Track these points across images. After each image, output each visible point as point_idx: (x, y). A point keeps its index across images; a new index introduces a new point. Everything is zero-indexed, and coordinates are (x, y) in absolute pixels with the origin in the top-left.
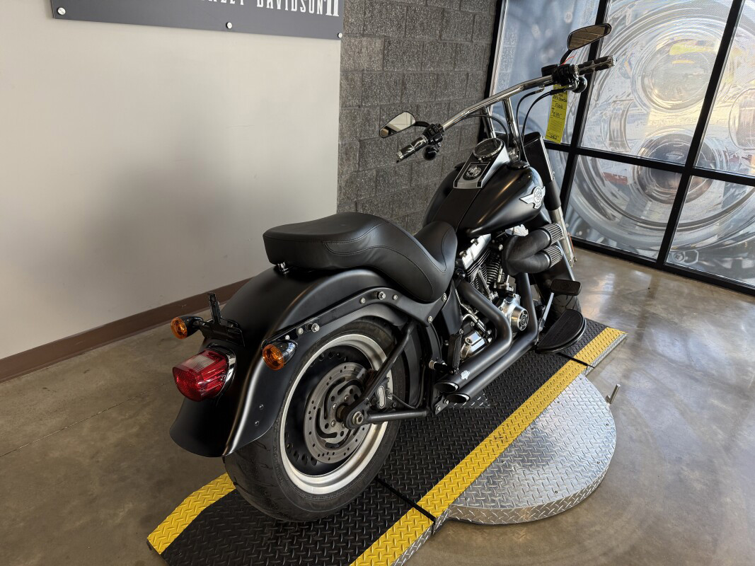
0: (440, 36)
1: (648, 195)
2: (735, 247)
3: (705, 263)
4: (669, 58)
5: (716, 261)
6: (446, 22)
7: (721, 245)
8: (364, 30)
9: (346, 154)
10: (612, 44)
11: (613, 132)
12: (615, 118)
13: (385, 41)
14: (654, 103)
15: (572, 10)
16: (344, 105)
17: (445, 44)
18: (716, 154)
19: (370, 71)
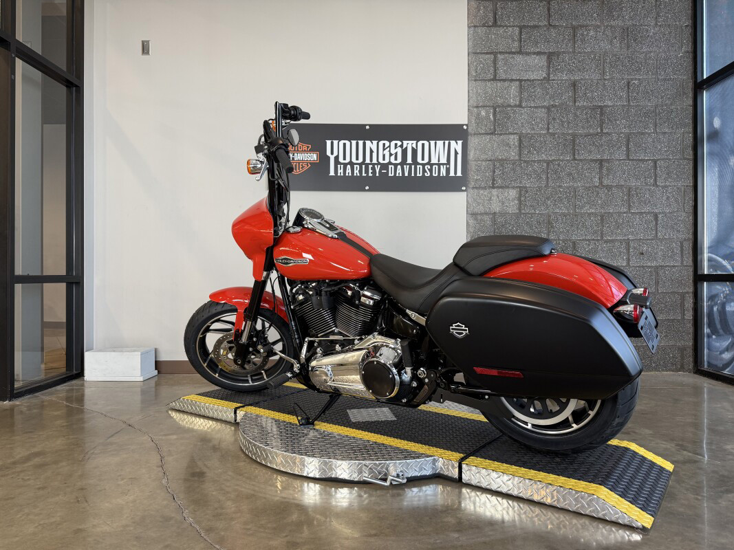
0: (601, 183)
6: (608, 169)
8: (493, 184)
13: (520, 191)
19: (503, 214)
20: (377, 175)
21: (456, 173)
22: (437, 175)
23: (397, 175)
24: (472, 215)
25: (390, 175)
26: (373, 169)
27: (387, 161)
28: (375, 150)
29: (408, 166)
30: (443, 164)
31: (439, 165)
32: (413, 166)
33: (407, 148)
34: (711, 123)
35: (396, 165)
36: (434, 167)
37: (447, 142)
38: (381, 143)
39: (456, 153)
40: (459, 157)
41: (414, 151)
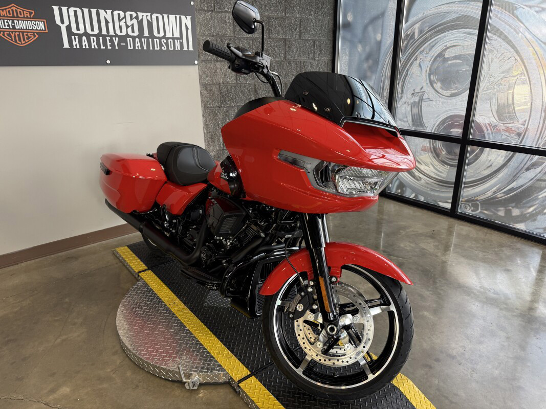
0: (285, 57)
1: (441, 161)
2: (505, 198)
3: (486, 212)
4: (445, 60)
5: (493, 210)
6: (289, 47)
7: (495, 198)
9: (212, 139)
10: (408, 53)
11: (414, 115)
12: (414, 106)
14: (438, 93)
15: (380, 31)
16: (205, 106)
17: (289, 63)
18: (484, 128)
19: (226, 84)
20: (117, 48)
21: (188, 47)
22: (172, 49)
23: (137, 48)
24: (204, 86)
25: (129, 48)
26: (111, 41)
27: (124, 33)
28: (110, 20)
29: (146, 40)
30: (177, 39)
31: (173, 39)
32: (150, 40)
33: (142, 19)
34: (345, 16)
35: (134, 38)
36: (169, 40)
37: (178, 16)
38: (116, 13)
39: (187, 28)
40: (190, 31)
41: (150, 24)
